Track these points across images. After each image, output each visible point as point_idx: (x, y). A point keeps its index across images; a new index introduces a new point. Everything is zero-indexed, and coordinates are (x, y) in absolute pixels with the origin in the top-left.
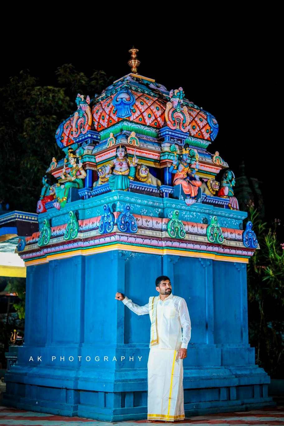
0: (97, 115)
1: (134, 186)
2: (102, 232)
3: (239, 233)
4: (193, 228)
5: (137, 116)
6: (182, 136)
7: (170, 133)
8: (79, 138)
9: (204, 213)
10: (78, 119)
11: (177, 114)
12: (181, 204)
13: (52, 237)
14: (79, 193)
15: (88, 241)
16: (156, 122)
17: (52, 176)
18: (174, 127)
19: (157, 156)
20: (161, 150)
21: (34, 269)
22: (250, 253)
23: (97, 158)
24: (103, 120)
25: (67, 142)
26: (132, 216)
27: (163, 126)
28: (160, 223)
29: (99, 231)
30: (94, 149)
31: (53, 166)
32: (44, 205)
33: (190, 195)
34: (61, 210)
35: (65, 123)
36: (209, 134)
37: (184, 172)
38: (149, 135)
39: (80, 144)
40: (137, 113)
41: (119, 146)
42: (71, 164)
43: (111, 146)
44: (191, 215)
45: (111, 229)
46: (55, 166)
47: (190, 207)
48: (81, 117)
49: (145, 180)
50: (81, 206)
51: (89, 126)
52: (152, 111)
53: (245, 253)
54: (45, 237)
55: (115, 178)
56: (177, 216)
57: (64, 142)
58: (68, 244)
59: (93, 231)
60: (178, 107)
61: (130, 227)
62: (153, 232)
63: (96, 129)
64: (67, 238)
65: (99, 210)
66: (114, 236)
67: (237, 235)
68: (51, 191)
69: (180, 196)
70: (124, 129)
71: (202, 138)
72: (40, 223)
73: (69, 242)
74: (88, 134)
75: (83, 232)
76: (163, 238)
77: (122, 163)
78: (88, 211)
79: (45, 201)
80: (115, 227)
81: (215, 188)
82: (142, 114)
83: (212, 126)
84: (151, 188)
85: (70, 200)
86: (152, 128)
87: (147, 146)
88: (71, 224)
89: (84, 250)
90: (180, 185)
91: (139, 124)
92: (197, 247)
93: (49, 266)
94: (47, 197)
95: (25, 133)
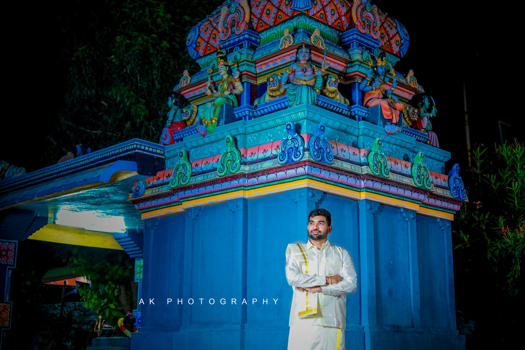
0: (257, 9)
1: (321, 102)
2: (285, 161)
3: (444, 178)
4: (396, 165)
5: (318, 10)
6: (373, 44)
7: (359, 38)
8: (230, 40)
9: (405, 147)
10: (227, 15)
11: (367, 13)
12: (381, 132)
13: (194, 175)
14: (234, 113)
15: (257, 177)
16: (339, 22)
17: (182, 96)
18: (364, 30)
19: (343, 67)
20: (350, 58)
21: (157, 223)
22: (457, 207)
23: (258, 66)
24: (268, 15)
25: (205, 50)
26: (327, 141)
27: (347, 29)
28: (358, 155)
29: (279, 161)
30: (254, 54)
31: (185, 81)
32: (172, 135)
33: (391, 121)
34: (208, 137)
35: (201, 25)
36: (398, 47)
37: (380, 91)
38: (330, 38)
39: (230, 49)
40: (318, 6)
41: (302, 46)
42: (222, 74)
43: (287, 46)
44: (390, 148)
45: (301, 156)
46: (189, 82)
47: (390, 137)
48: (232, 12)
49: (333, 95)
50: (241, 130)
51: (247, 23)
52: (335, 6)
53: (451, 206)
54: (183, 175)
55: (296, 88)
56: (379, 146)
57: (201, 50)
58: (222, 182)
59: (267, 161)
60: (368, 5)
61: (325, 155)
62: (351, 166)
63: (255, 28)
64: (223, 174)
65: (270, 134)
66: (304, 167)
67: (442, 181)
68: (184, 114)
69: (379, 120)
70: (299, 27)
71: (390, 51)
72: (166, 158)
73: (225, 179)
74: (244, 35)
75: (249, 164)
76: (362, 175)
77: (306, 69)
78: (251, 136)
79: (173, 129)
80: (307, 154)
81: (412, 117)
82: (324, 8)
83: (402, 37)
84: (341, 107)
85: (222, 121)
86: (334, 29)
87: (334, 50)
88: (229, 154)
89: (247, 191)
90: (379, 105)
91: (320, 22)
92: (401, 191)
93: (186, 217)
94: (176, 123)
95: (113, 57)
